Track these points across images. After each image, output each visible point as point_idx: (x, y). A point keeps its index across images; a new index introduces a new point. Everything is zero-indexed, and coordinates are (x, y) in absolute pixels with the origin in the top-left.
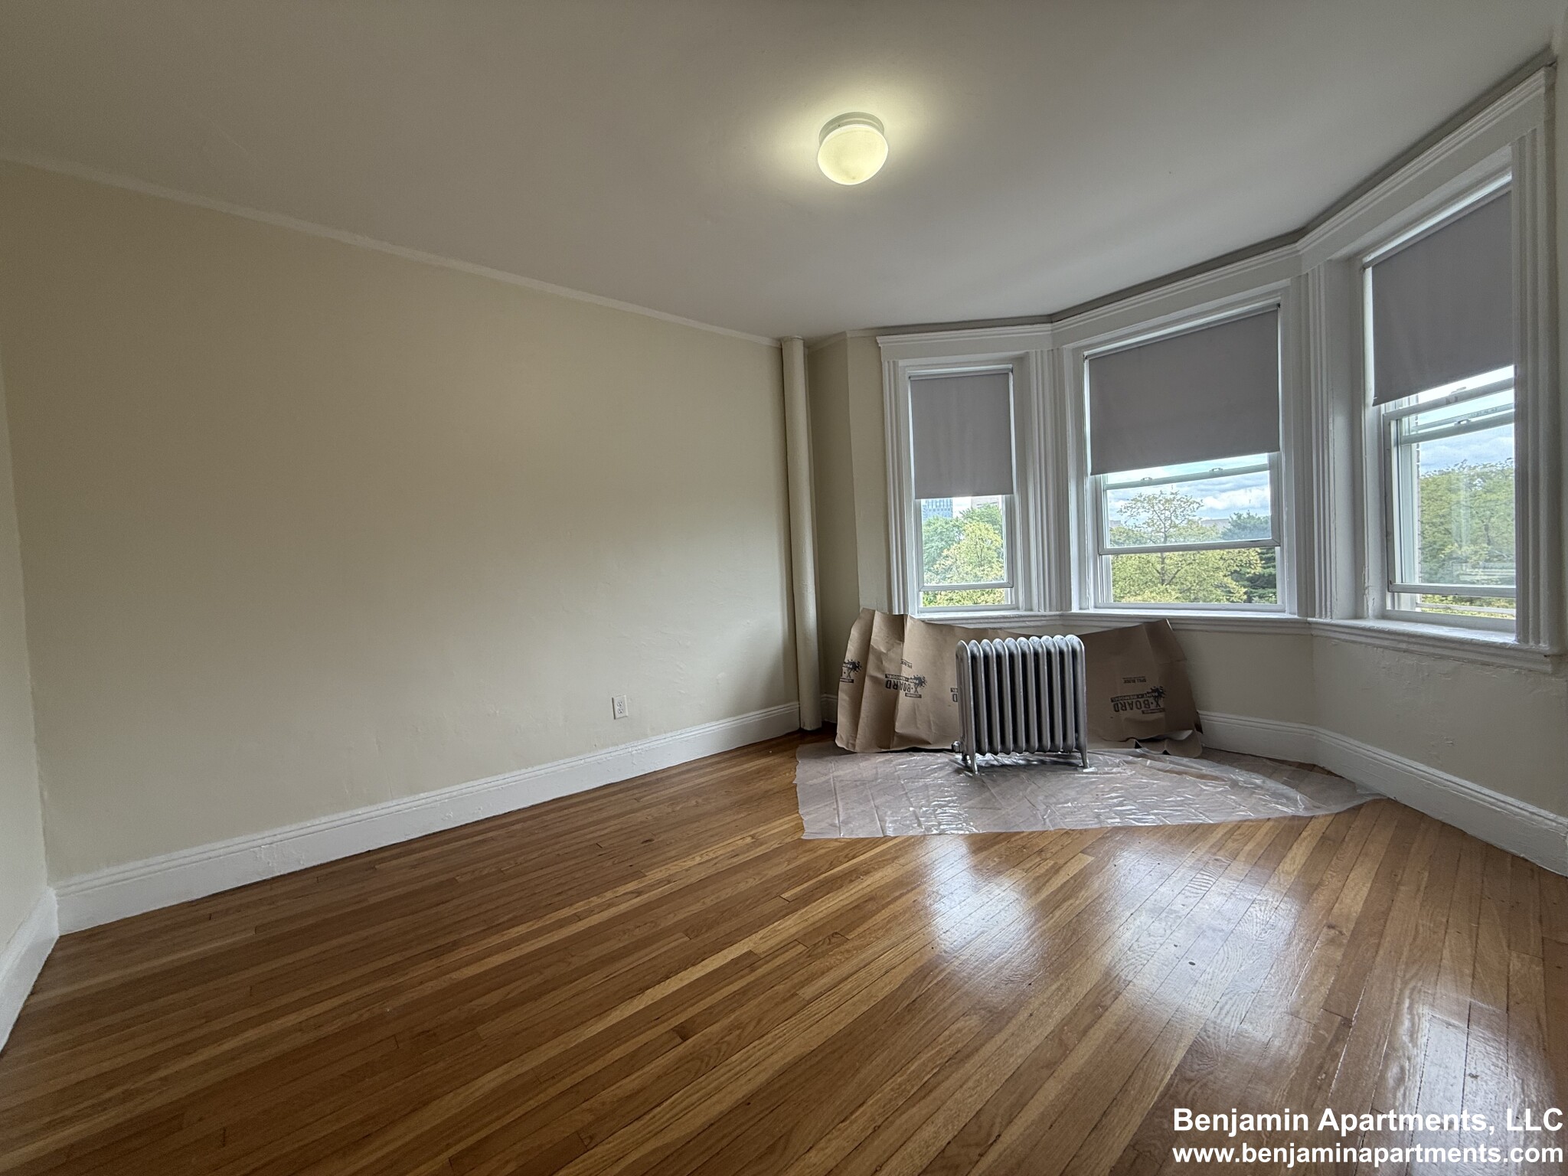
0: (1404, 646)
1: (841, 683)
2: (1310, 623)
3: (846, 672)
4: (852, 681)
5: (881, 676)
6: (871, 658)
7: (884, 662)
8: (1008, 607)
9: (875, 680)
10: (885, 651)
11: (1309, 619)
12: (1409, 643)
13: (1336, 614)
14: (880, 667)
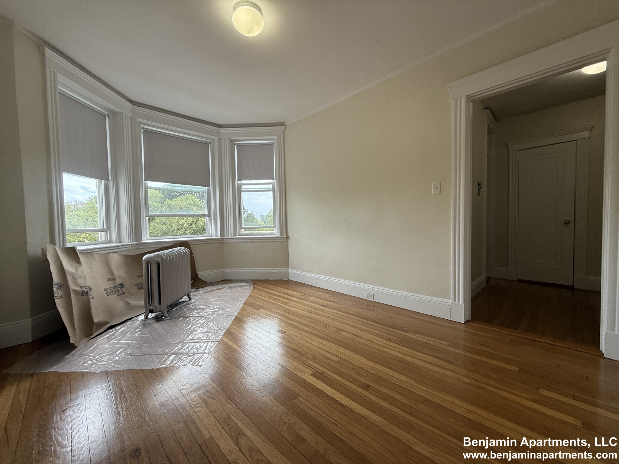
0: (254, 241)
1: (55, 300)
2: (223, 239)
3: (56, 291)
4: (61, 297)
5: (79, 289)
6: (69, 278)
7: (77, 280)
8: (105, 242)
9: (76, 292)
10: (75, 272)
11: (224, 237)
12: (255, 240)
13: (230, 235)
14: (76, 284)
